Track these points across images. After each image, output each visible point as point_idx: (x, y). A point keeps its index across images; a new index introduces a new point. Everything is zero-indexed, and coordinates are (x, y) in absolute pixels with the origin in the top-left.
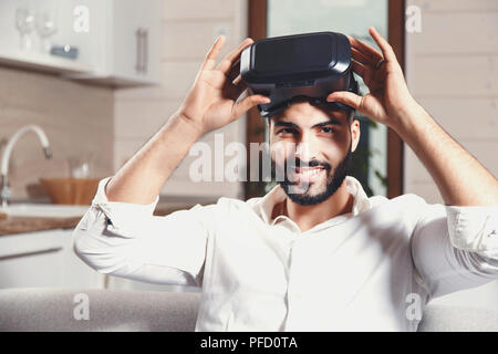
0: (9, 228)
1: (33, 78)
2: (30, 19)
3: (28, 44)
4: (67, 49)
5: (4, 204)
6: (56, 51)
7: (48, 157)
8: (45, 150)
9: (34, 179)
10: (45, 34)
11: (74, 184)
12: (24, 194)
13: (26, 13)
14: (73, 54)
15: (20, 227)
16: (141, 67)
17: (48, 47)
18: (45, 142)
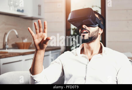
0: (9, 55)
1: (13, 17)
2: (12, 3)
3: (11, 9)
4: (21, 10)
5: (7, 49)
6: (18, 11)
7: (18, 37)
8: (17, 35)
9: (14, 43)
10: (15, 6)
11: (24, 44)
12: (11, 47)
13: (11, 1)
14: (23, 11)
15: (12, 55)
16: (39, 14)
17: (16, 10)
18: (17, 34)
